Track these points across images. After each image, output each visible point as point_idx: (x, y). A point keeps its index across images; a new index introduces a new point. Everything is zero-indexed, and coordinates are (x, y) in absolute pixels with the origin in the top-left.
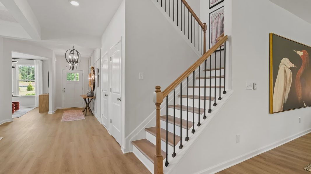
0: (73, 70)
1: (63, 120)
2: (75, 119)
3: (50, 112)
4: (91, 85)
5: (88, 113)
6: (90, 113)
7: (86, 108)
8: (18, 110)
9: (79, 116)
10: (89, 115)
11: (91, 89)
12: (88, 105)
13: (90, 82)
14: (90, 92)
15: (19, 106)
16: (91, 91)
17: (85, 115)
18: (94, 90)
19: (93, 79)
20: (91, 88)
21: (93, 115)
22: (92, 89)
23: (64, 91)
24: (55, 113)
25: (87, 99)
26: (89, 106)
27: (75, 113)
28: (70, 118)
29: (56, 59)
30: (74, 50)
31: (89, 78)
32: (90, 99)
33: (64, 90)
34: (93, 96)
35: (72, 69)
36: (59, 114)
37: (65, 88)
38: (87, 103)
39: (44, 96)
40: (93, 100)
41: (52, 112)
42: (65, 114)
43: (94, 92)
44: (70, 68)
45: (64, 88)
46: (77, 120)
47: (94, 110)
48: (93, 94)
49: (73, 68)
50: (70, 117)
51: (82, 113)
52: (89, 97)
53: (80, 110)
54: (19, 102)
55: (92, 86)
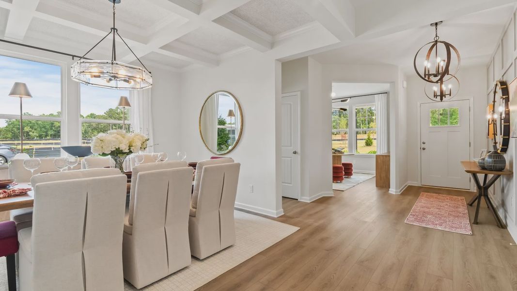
0: (441, 99)
1: (409, 219)
2: (441, 225)
3: (393, 190)
4: (495, 134)
5: (484, 214)
6: (492, 218)
7: (479, 198)
8: (351, 177)
9: (455, 216)
10: (487, 223)
11: (495, 147)
12: (483, 190)
13: (491, 126)
14: (490, 157)
15: (352, 170)
16: (496, 152)
17: (473, 221)
18: (504, 150)
19: (503, 115)
20: (496, 143)
21: (502, 226)
22: (499, 146)
23: (424, 149)
24: (401, 194)
25: (481, 177)
26: (486, 196)
27: (446, 204)
28: (429, 216)
29: (405, 83)
30: (439, 44)
31: (489, 117)
32: (491, 176)
33: (423, 146)
34: (501, 169)
35: (439, 98)
36: (408, 198)
37: (425, 141)
38: (482, 184)
39: (385, 157)
40: (502, 180)
41: (396, 192)
42: (422, 203)
43: (507, 157)
44: (435, 96)
45: (424, 143)
46: (447, 230)
47: (506, 211)
48: (504, 161)
49: (442, 95)
50: (429, 213)
51: (463, 209)
52: (486, 172)
53: (459, 198)
54: (353, 164)
55: (500, 139)
